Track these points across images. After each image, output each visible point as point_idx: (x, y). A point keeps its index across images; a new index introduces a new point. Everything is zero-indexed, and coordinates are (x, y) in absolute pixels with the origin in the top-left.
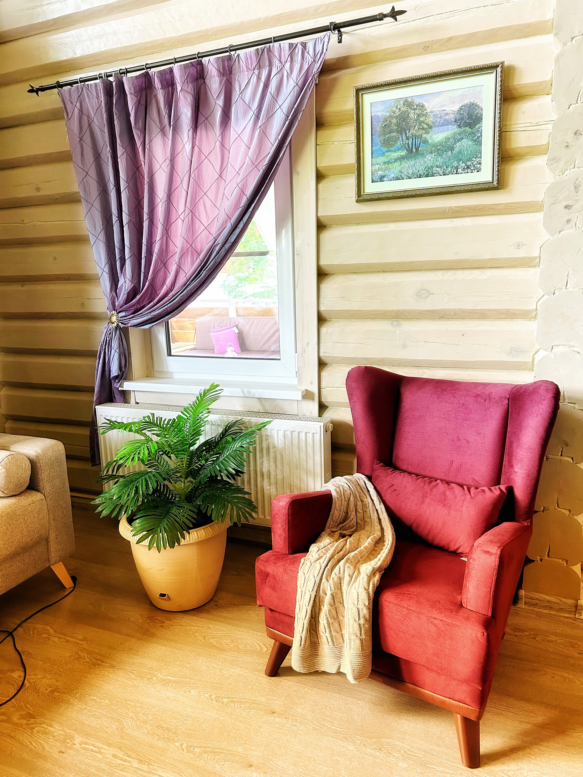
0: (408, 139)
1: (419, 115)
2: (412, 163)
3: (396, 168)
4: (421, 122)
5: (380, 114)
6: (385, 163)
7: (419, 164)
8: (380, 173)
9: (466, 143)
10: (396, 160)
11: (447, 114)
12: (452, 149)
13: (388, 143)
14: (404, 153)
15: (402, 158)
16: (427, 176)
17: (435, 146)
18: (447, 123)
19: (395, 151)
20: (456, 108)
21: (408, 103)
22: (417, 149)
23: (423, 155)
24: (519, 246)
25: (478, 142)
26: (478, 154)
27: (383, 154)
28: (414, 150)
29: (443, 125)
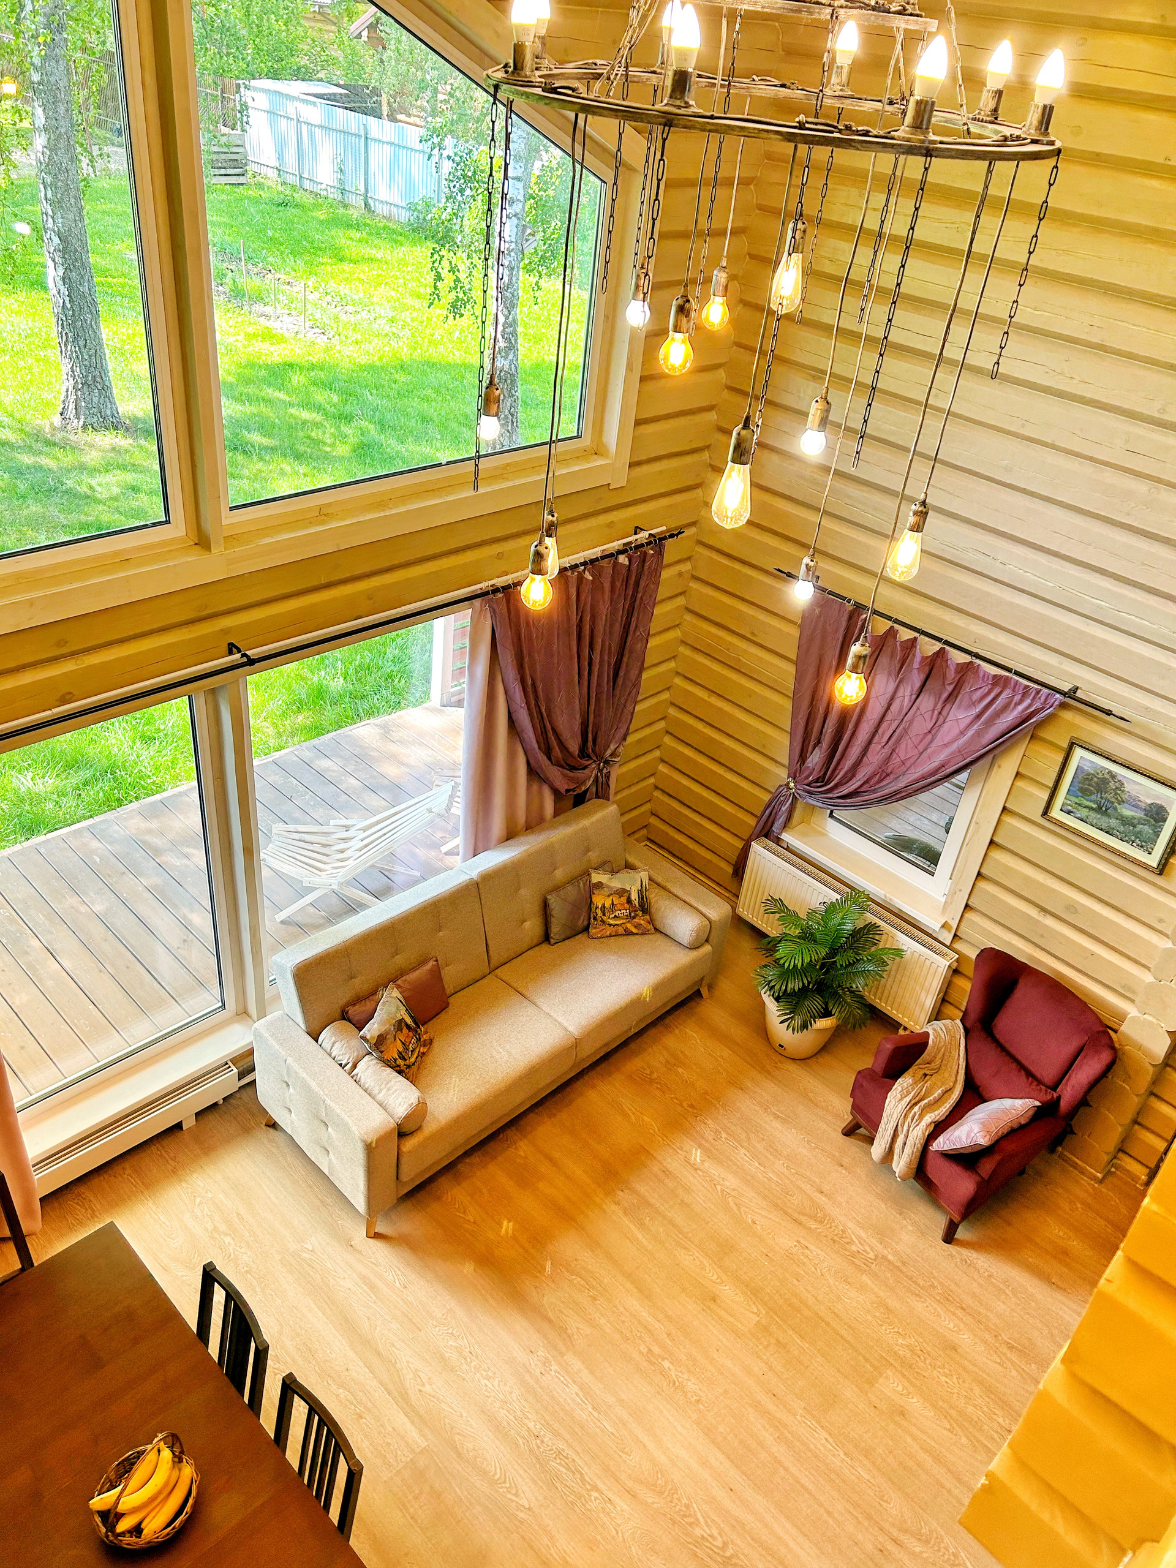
0: (1102, 798)
1: (1117, 788)
2: (1099, 816)
3: (1084, 813)
4: (1116, 794)
5: (1086, 768)
6: (1076, 803)
7: (1104, 822)
8: (1070, 808)
9: (1147, 829)
10: (1086, 807)
11: (1140, 801)
12: (1135, 826)
13: (1085, 792)
14: (1095, 806)
15: (1091, 809)
16: (1107, 832)
17: (1122, 816)
18: (1136, 806)
19: (1088, 800)
20: (1149, 801)
21: (1113, 776)
22: (1106, 810)
23: (1109, 817)
24: (1161, 921)
25: (1157, 835)
26: (1154, 842)
27: (1077, 797)
28: (1104, 809)
29: (1133, 806)
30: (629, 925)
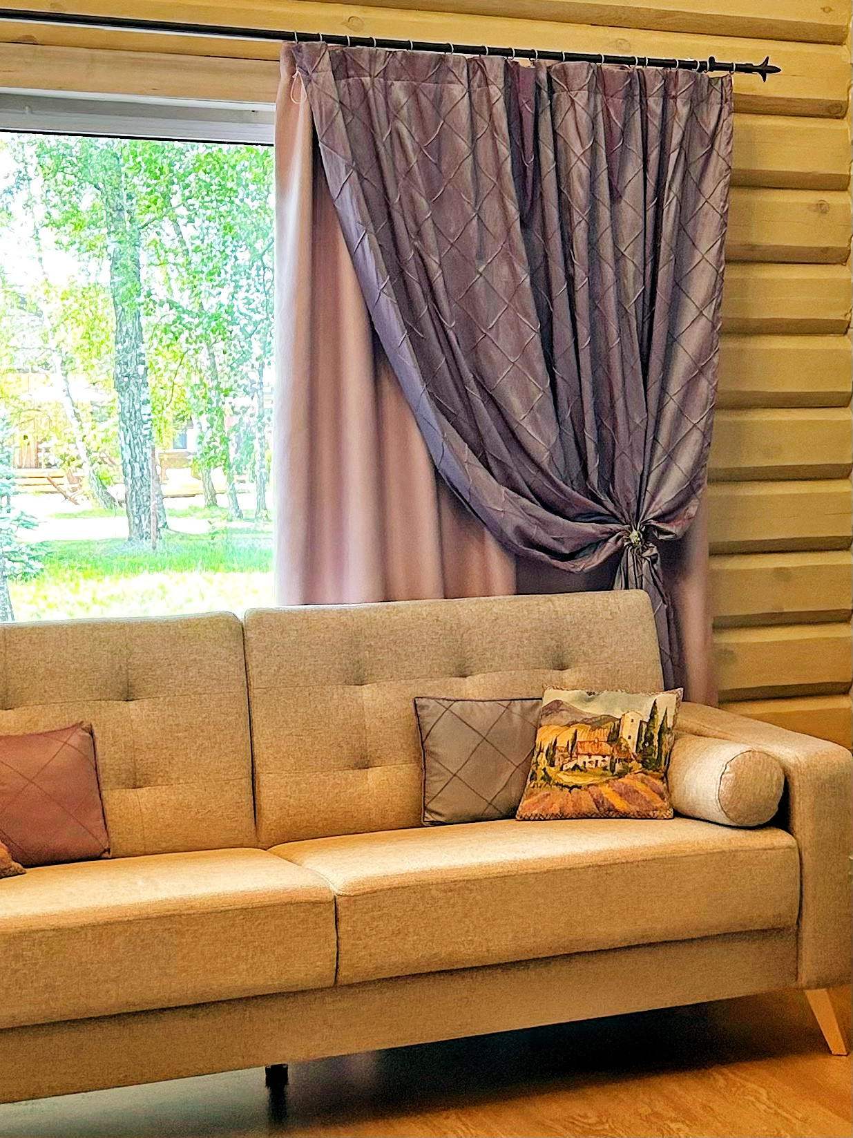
30: (606, 791)
